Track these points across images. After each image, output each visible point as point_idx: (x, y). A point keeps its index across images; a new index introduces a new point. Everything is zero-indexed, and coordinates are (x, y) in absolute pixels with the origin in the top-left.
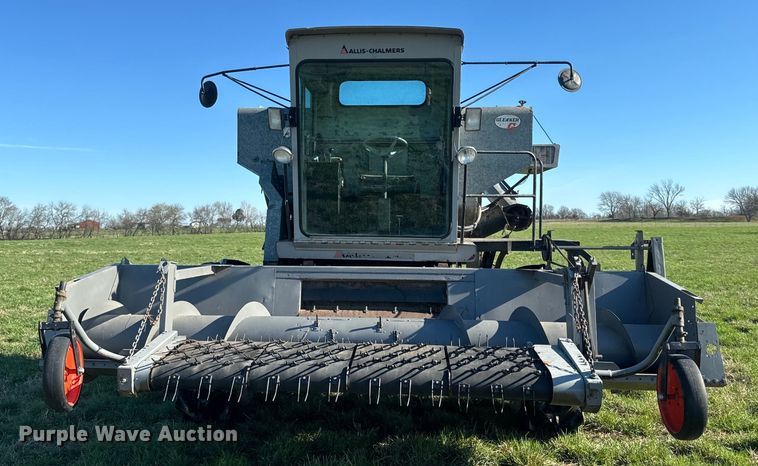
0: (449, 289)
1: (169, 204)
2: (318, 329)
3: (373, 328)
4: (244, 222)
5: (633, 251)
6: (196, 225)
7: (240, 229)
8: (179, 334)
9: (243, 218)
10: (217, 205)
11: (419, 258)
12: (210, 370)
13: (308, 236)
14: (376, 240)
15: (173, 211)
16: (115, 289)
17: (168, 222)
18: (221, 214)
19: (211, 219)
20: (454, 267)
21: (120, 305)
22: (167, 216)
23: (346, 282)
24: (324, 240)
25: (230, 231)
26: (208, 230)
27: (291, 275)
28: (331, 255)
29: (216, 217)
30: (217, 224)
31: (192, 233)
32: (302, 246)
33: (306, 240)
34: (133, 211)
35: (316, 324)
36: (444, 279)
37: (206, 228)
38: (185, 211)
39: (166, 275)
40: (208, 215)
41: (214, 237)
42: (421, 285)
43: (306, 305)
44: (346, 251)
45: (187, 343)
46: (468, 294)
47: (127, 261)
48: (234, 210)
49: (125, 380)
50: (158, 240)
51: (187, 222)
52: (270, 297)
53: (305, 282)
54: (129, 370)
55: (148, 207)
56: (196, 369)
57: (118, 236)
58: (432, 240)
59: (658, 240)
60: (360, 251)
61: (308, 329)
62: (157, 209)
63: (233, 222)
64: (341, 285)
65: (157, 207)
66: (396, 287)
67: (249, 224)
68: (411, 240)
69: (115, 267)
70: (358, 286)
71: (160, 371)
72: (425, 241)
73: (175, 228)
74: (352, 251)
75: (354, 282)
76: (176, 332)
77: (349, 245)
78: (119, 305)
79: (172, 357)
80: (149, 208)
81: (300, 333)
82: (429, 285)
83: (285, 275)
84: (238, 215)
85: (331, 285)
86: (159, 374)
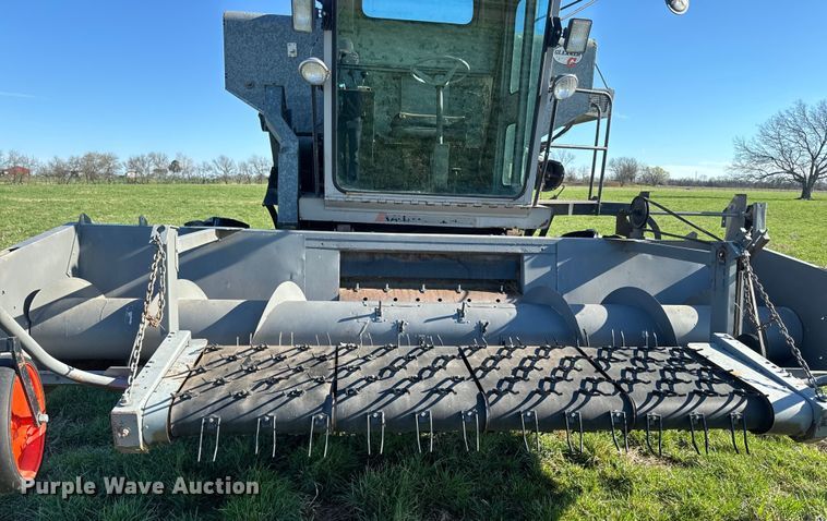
0: (526, 264)
1: (101, 152)
2: (381, 319)
3: (453, 317)
4: (181, 174)
5: (724, 218)
6: (132, 175)
7: (178, 180)
8: (194, 336)
9: (179, 170)
10: (152, 156)
11: (481, 223)
12: (271, 406)
13: (344, 192)
14: (432, 200)
15: (106, 160)
16: (74, 261)
17: (102, 171)
18: (157, 165)
19: (147, 170)
20: (536, 237)
21: (86, 284)
22: (101, 165)
23: (397, 253)
24: (365, 198)
25: (167, 181)
26: (145, 180)
27: (326, 244)
28: (371, 218)
29: (152, 168)
30: (153, 175)
31: (128, 182)
32: (335, 204)
33: (341, 197)
34: (65, 159)
35: (377, 313)
36: (520, 251)
37: (143, 178)
38: (120, 161)
39: (165, 247)
40: (143, 165)
41: (153, 188)
42: (489, 258)
43: (346, 282)
44: (391, 213)
45: (211, 350)
46: (548, 269)
47: (87, 220)
48: (170, 161)
49: (126, 432)
50: (96, 189)
51: (122, 171)
52: (299, 272)
53: (344, 253)
54: (133, 416)
55: (80, 154)
56: (245, 405)
57: (51, 184)
58: (502, 201)
59: (763, 205)
60: (408, 214)
61: (368, 320)
62: (89, 157)
63: (170, 173)
64: (389, 257)
65: (89, 155)
66: (458, 260)
67: (186, 176)
68: (475, 201)
69: (72, 227)
70: (411, 259)
71: (185, 411)
72: (493, 202)
73: (110, 177)
74: (400, 213)
75: (407, 254)
76: (189, 333)
77: (414, 206)
78: (83, 284)
79: (197, 380)
80: (82, 156)
81: (357, 325)
82: (499, 258)
83: (318, 244)
84: (174, 166)
85: (377, 258)
86: (184, 416)
